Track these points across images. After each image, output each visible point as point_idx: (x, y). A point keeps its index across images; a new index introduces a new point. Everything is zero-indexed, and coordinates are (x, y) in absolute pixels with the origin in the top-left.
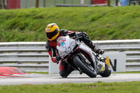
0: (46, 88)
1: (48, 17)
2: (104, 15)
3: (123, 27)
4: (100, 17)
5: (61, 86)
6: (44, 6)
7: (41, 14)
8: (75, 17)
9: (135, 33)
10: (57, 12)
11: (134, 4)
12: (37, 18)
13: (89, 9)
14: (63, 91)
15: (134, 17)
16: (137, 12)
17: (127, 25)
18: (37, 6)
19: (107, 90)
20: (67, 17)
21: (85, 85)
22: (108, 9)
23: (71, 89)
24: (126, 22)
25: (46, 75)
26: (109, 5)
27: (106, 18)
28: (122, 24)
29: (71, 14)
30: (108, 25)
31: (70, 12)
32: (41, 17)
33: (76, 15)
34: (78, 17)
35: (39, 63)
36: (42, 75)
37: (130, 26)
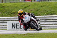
0: (6, 36)
1: (7, 7)
2: (29, 6)
3: (37, 10)
4: (28, 7)
5: (13, 35)
6: (5, 2)
7: (4, 5)
8: (17, 7)
9: (42, 13)
10: (10, 4)
11: (42, 1)
12: (2, 7)
13: (23, 3)
14: (13, 37)
15: (42, 7)
16: (43, 4)
17: (39, 10)
18: (2, 2)
19: (31, 36)
20: (14, 7)
21: (22, 34)
22: (31, 3)
23: (17, 36)
24: (38, 9)
25: (6, 30)
26: (31, 2)
27: (30, 7)
28: (37, 9)
29: (16, 6)
30: (31, 10)
31: (16, 5)
32: (4, 7)
33: (18, 6)
34: (19, 6)
35: (3, 25)
36: (4, 30)
37: (40, 10)
